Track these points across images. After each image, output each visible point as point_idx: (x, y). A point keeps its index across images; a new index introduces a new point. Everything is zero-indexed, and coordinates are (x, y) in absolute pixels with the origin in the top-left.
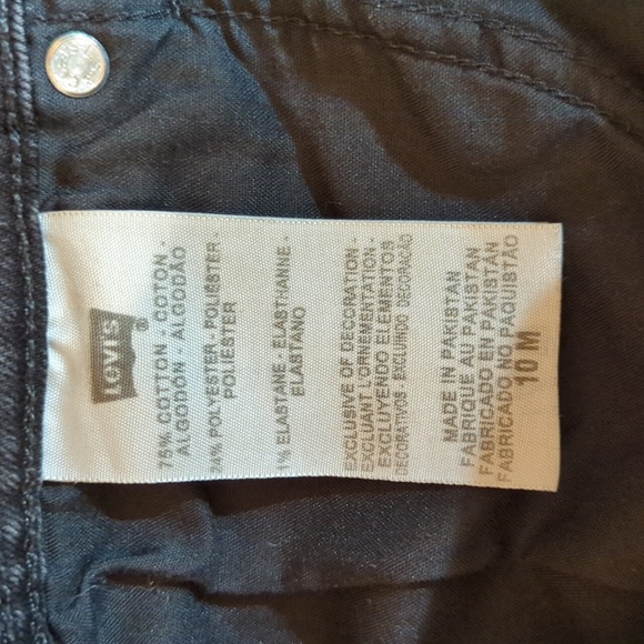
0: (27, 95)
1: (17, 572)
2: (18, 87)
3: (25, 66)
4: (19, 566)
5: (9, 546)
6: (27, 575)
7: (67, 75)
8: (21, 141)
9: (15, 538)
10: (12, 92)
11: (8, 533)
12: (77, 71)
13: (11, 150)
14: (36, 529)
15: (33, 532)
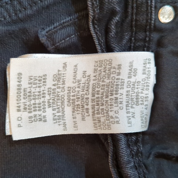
0: (153, 22)
1: (135, 149)
2: (151, 20)
3: (153, 14)
4: (136, 147)
5: (133, 142)
6: (138, 149)
7: (163, 17)
8: (149, 34)
9: (135, 140)
10: (149, 21)
11: (133, 139)
12: (166, 16)
13: (146, 37)
14: (140, 138)
15: (139, 138)
